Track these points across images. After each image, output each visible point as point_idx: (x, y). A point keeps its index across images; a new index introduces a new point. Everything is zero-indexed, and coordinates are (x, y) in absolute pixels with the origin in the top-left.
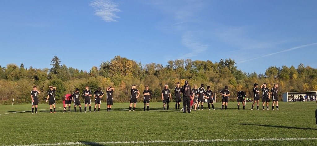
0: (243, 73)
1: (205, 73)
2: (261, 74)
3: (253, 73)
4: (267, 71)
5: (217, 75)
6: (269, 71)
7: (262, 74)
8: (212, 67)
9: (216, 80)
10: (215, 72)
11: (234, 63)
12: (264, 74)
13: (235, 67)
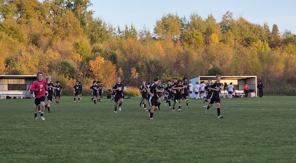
0: (107, 26)
1: (19, 23)
2: (145, 31)
3: (129, 28)
4: (158, 23)
5: (49, 31)
6: (162, 24)
7: (147, 30)
8: (36, 9)
9: (44, 41)
10: (44, 22)
11: (88, 4)
12: (152, 32)
13: (91, 13)
